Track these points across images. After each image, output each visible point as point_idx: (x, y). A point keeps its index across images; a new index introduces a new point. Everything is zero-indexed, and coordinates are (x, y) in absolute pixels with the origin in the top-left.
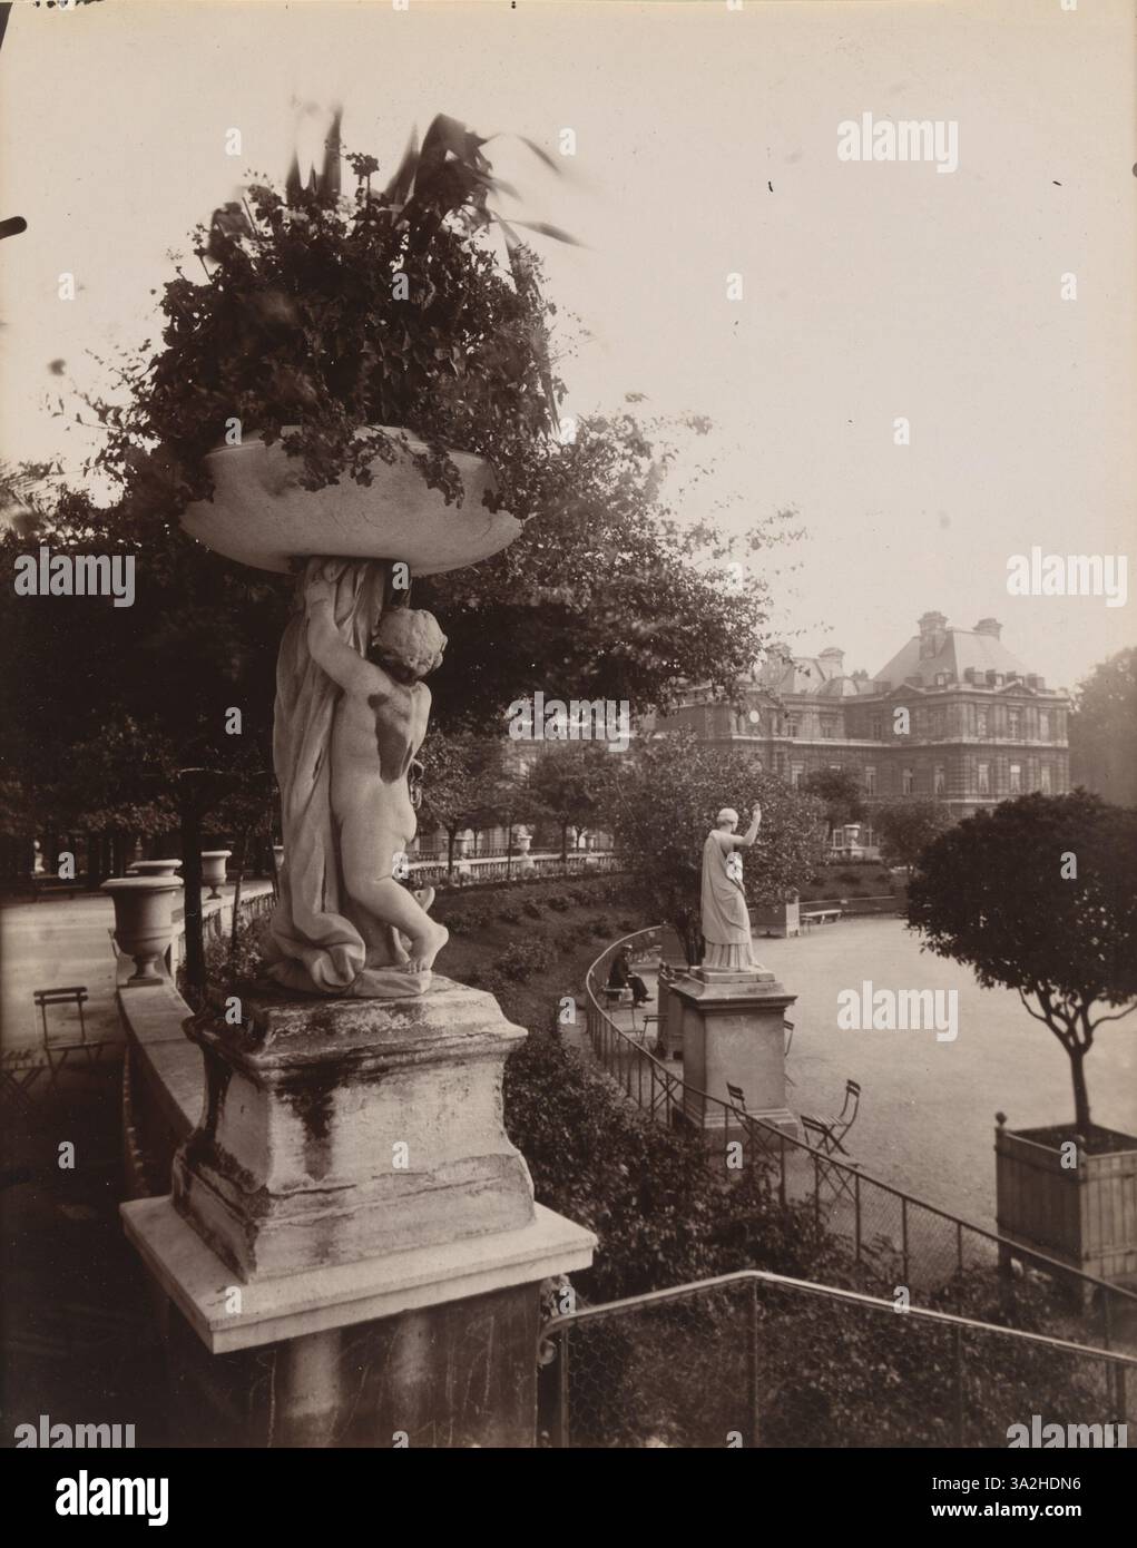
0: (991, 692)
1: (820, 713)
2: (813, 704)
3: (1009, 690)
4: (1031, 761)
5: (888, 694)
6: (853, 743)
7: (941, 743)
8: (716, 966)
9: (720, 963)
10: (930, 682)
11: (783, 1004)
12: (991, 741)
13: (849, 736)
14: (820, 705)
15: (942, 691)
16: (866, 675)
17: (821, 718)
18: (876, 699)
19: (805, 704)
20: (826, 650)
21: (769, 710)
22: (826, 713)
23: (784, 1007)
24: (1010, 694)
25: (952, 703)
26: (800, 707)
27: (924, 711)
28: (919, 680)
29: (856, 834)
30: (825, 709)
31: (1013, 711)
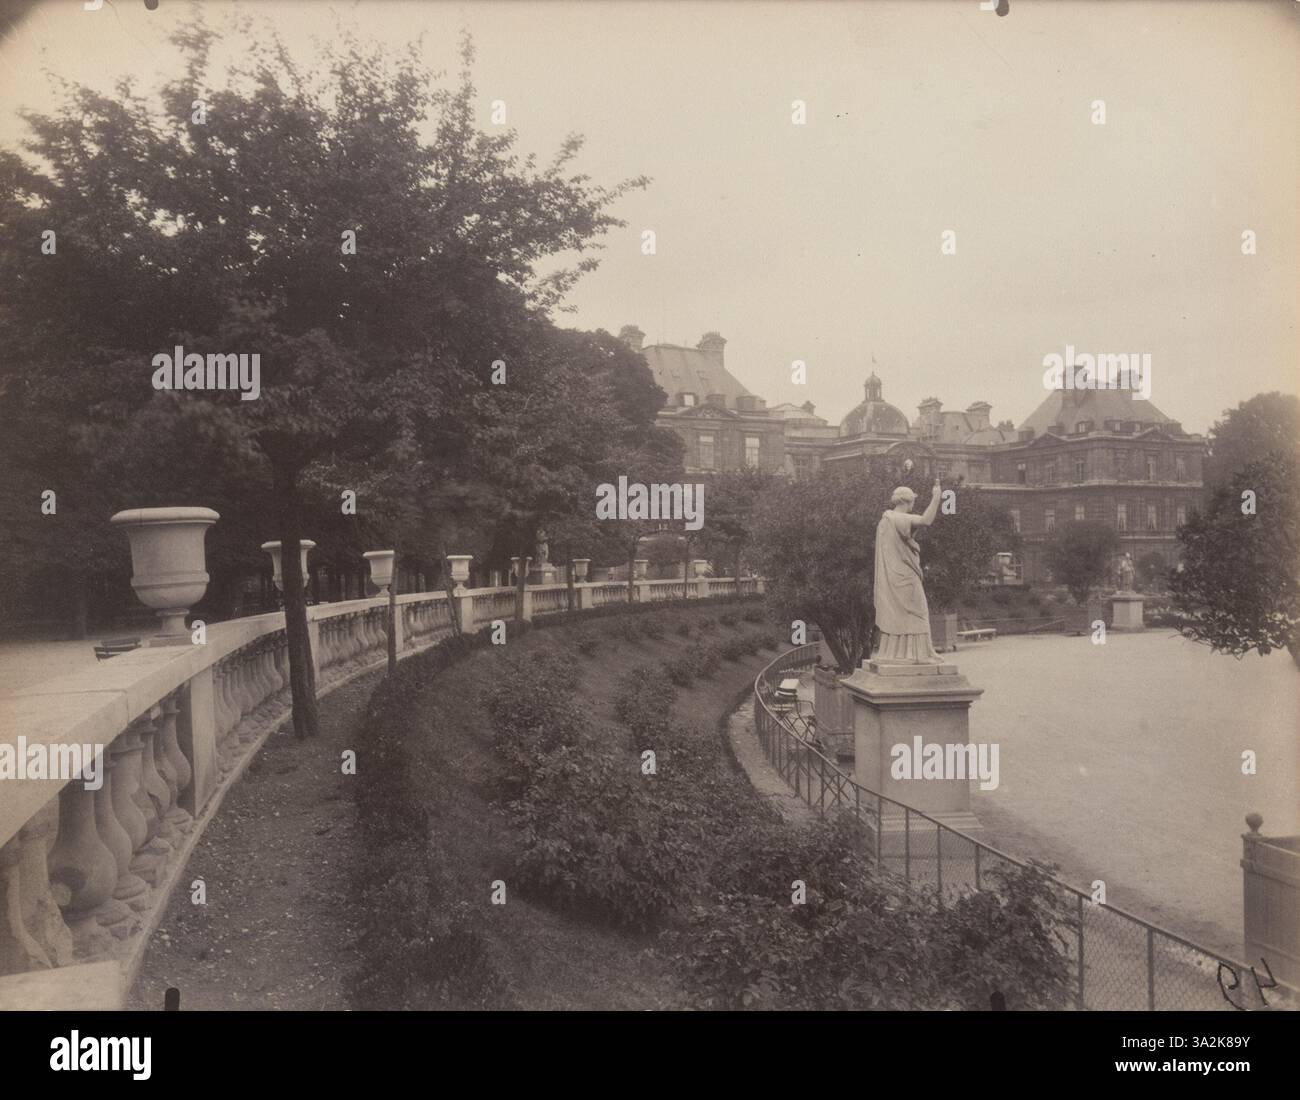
0: (1130, 438)
1: (968, 461)
2: (961, 452)
3: (1145, 436)
4: (1167, 500)
5: (1031, 442)
6: (999, 487)
7: (1082, 485)
8: (891, 658)
9: (895, 656)
10: (1072, 430)
11: (968, 699)
12: (1129, 483)
13: (995, 480)
14: (967, 453)
15: (1084, 438)
16: (1012, 426)
17: (970, 466)
18: (1021, 447)
19: (955, 453)
20: (974, 405)
21: (923, 458)
22: (974, 461)
23: (968, 702)
24: (1146, 440)
25: (1092, 449)
26: (951, 456)
27: (1066, 456)
28: (1060, 428)
29: (1007, 560)
30: (973, 457)
31: (1151, 455)
